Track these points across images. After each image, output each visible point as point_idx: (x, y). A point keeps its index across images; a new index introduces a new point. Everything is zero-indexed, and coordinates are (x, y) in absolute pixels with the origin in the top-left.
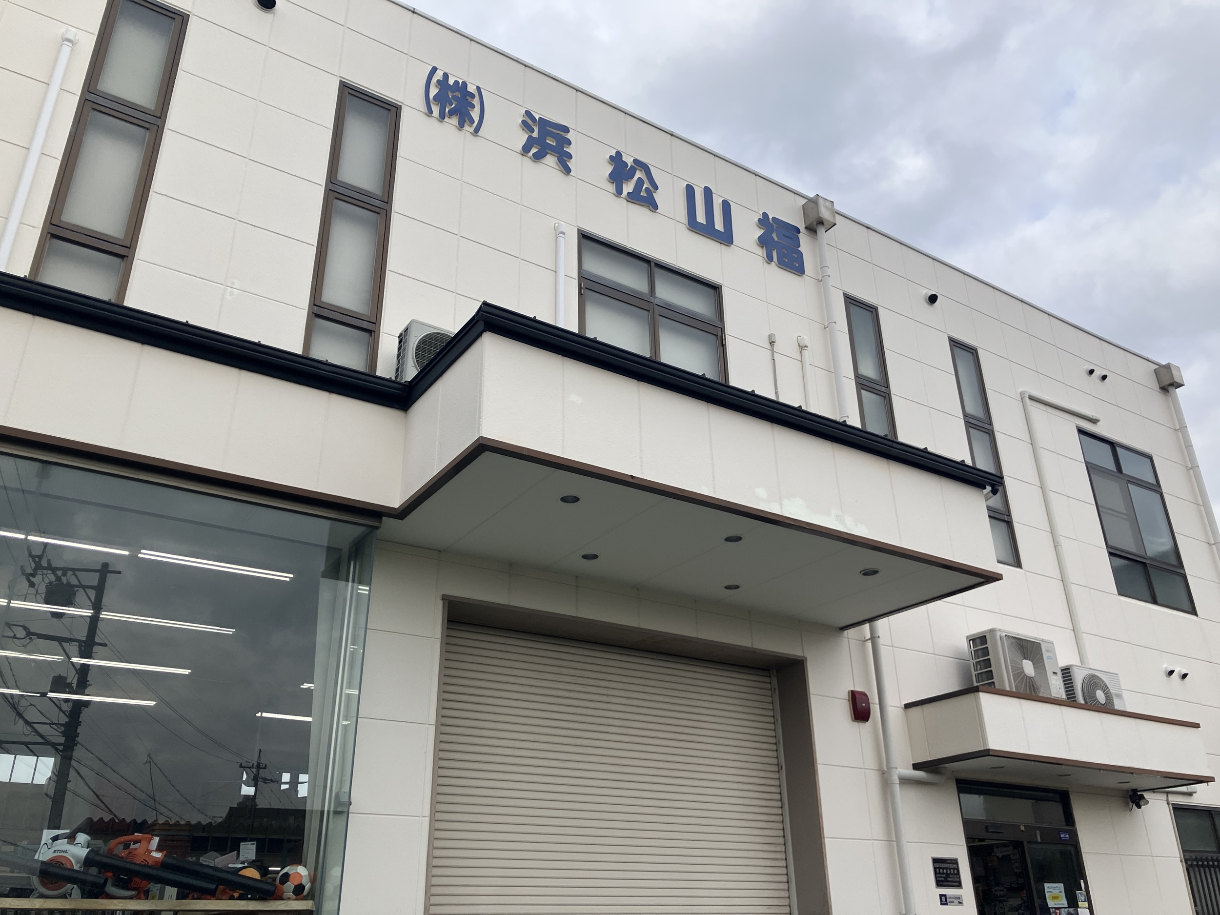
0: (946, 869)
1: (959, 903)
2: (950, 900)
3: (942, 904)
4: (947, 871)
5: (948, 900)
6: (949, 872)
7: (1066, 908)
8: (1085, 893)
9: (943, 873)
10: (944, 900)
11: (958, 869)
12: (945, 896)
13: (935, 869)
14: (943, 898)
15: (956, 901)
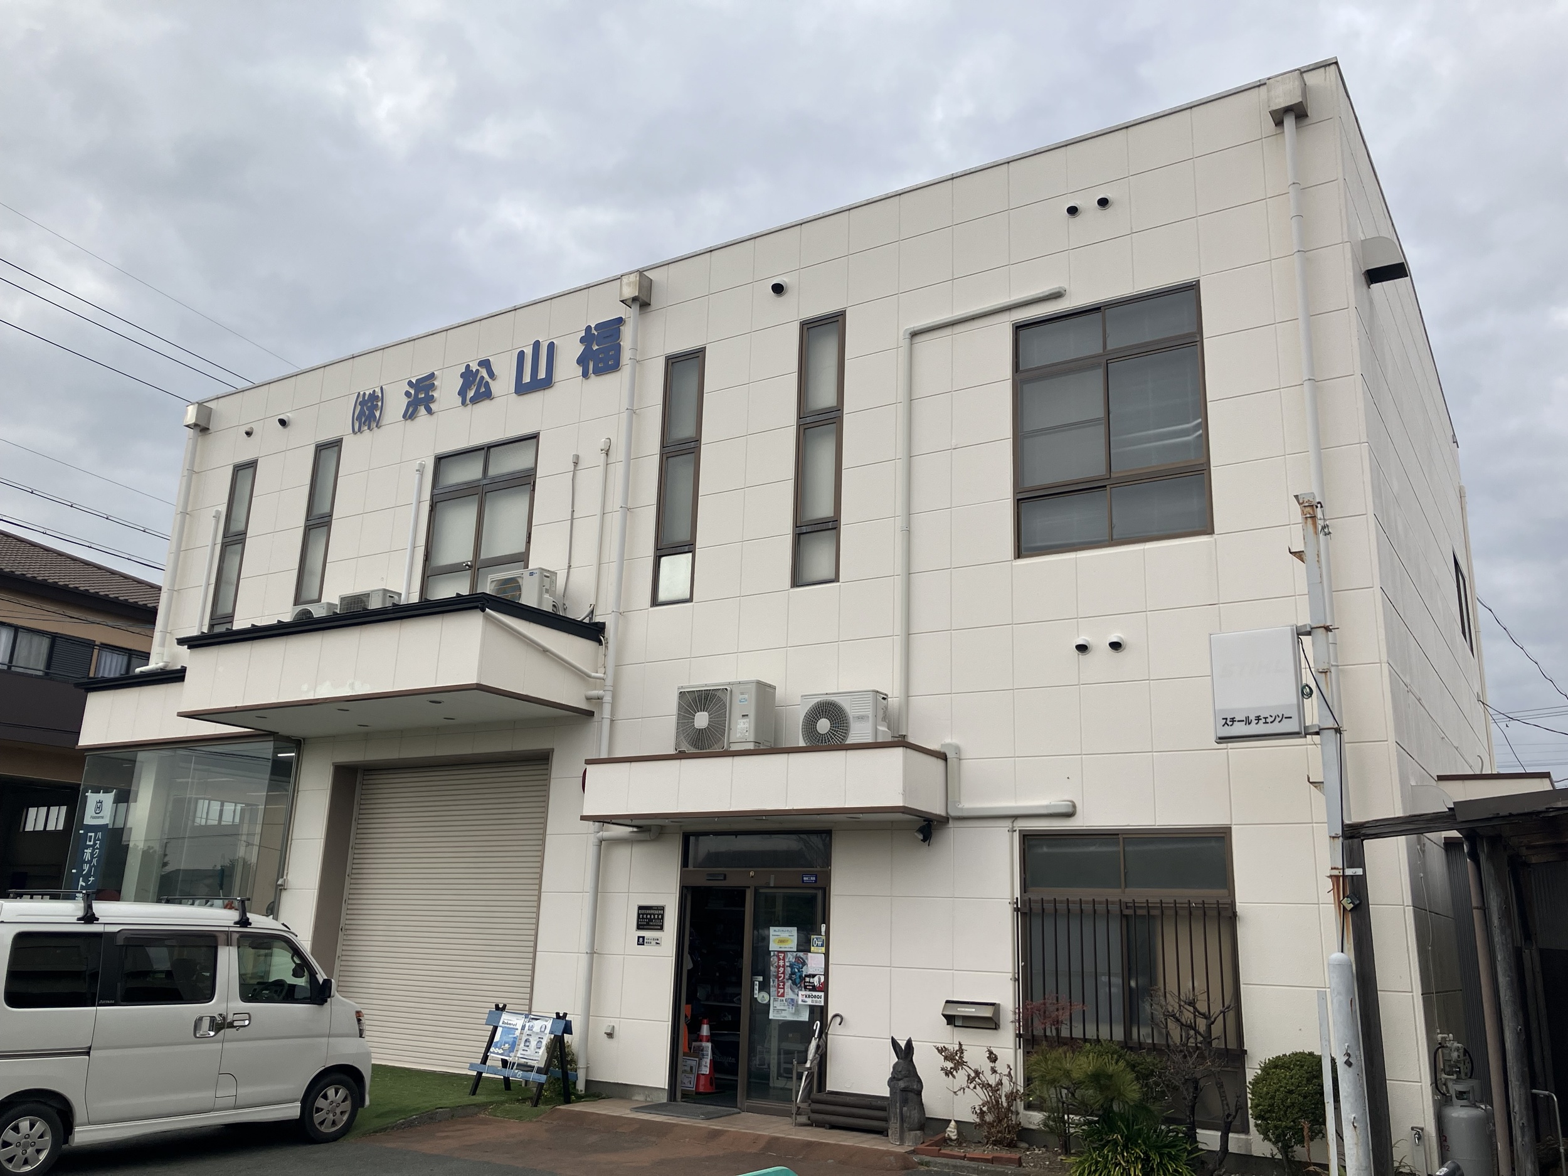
0: (650, 915)
1: (657, 943)
2: (647, 941)
3: (638, 944)
4: (651, 917)
5: (645, 941)
6: (652, 917)
7: (795, 952)
8: (824, 938)
9: (647, 918)
10: (641, 941)
11: (663, 916)
12: (643, 937)
13: (639, 915)
14: (641, 939)
15: (654, 942)
